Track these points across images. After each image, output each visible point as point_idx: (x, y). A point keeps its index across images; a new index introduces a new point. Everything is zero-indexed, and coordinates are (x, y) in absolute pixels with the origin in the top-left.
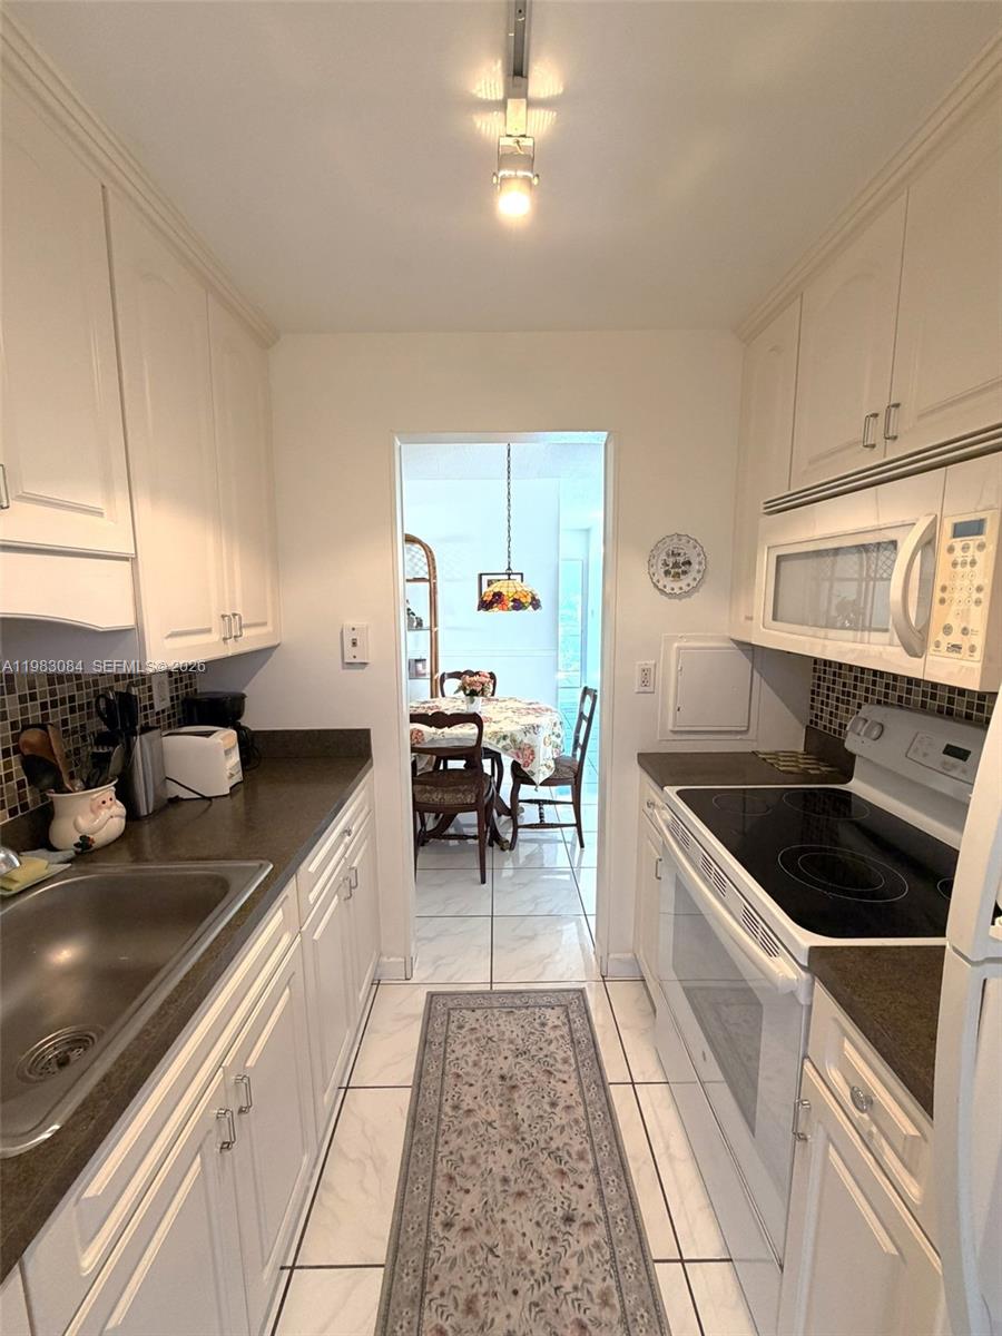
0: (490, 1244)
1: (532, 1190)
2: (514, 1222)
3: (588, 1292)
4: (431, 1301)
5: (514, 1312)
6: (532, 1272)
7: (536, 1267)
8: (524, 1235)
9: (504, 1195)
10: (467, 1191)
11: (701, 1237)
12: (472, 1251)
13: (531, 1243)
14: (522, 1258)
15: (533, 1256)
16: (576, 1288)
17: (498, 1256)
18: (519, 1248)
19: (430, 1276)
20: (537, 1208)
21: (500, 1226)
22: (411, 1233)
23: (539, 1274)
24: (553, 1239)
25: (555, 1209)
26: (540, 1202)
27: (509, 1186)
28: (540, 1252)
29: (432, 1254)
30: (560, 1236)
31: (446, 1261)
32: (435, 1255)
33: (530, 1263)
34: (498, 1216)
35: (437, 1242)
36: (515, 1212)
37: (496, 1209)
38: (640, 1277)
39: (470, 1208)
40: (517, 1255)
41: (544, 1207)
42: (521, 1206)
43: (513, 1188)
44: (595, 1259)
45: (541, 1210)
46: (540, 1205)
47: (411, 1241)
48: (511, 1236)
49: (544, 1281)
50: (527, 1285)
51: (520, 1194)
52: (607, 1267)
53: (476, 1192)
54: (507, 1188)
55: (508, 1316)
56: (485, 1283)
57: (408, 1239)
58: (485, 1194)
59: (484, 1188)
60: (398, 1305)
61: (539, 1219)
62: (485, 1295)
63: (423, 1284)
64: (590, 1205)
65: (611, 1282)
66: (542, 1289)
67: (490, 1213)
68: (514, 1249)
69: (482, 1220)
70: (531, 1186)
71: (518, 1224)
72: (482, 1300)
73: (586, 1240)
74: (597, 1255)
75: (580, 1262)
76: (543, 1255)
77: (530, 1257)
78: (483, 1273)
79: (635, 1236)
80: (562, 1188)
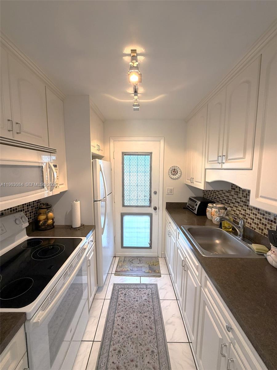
0: (141, 346)
1: (128, 362)
2: (135, 352)
3: (119, 334)
4: (154, 334)
5: (136, 331)
6: (131, 339)
7: (130, 340)
8: (132, 348)
9: (137, 361)
10: (148, 363)
11: (85, 348)
12: (146, 344)
13: (130, 346)
14: (133, 342)
15: (130, 343)
16: (121, 335)
17: (139, 343)
18: (134, 345)
19: (155, 339)
20: (127, 356)
21: (139, 351)
22: (163, 350)
23: (129, 339)
24: (125, 347)
25: (123, 355)
26: (126, 358)
27: (136, 364)
28: (129, 344)
29: (156, 344)
30: (123, 347)
31: (152, 342)
32: (155, 344)
33: (131, 341)
34: (139, 354)
35: (155, 347)
36: (134, 355)
37: (140, 356)
38: (106, 337)
39: (147, 357)
40: (135, 343)
41: (126, 356)
42: (132, 357)
43: (134, 363)
44: (115, 341)
45: (127, 355)
46: (126, 357)
47: (162, 348)
48: (136, 348)
49: (129, 337)
50: (133, 336)
51: (132, 361)
52: (113, 339)
53: (146, 362)
54: (136, 363)
55: (137, 331)
56: (142, 337)
57: (163, 348)
58: (143, 361)
59: (143, 363)
60: (161, 334)
61: (128, 352)
62: (142, 335)
63: (157, 337)
64: (112, 356)
65: (113, 336)
66: (129, 335)
67: (141, 355)
68: (135, 345)
69: (143, 353)
70: (128, 364)
71: (133, 351)
72: (143, 333)
73: (116, 346)
74: (115, 342)
75: (119, 341)
76: (128, 343)
77: (131, 343)
78: (143, 339)
79: (103, 346)
80: (119, 363)
